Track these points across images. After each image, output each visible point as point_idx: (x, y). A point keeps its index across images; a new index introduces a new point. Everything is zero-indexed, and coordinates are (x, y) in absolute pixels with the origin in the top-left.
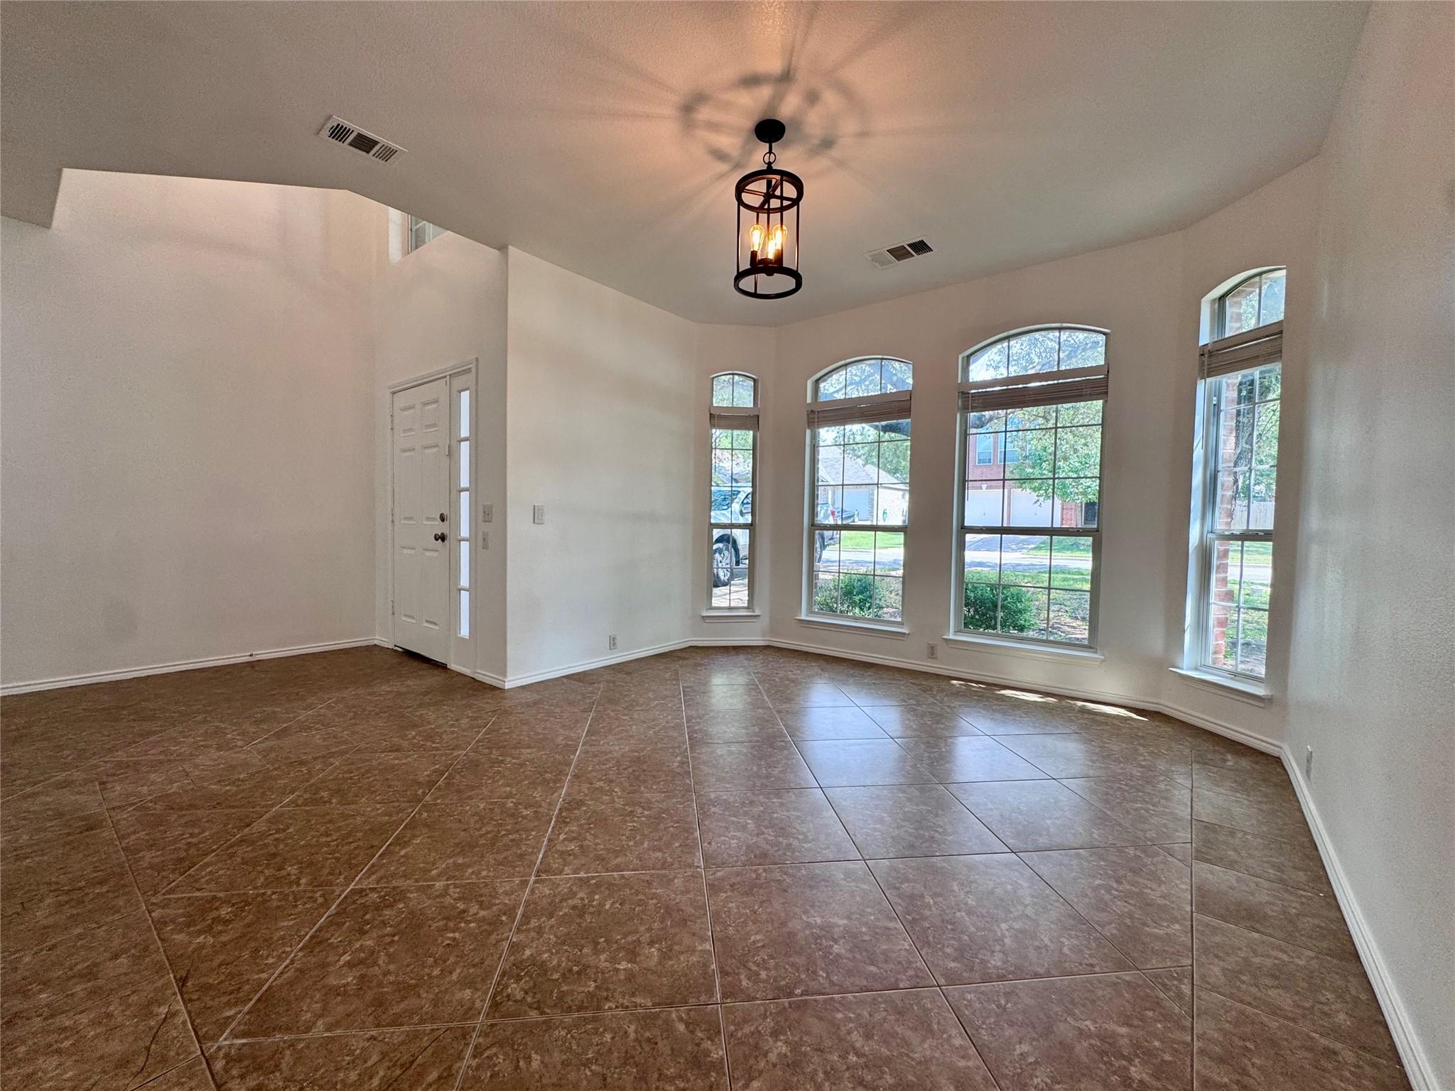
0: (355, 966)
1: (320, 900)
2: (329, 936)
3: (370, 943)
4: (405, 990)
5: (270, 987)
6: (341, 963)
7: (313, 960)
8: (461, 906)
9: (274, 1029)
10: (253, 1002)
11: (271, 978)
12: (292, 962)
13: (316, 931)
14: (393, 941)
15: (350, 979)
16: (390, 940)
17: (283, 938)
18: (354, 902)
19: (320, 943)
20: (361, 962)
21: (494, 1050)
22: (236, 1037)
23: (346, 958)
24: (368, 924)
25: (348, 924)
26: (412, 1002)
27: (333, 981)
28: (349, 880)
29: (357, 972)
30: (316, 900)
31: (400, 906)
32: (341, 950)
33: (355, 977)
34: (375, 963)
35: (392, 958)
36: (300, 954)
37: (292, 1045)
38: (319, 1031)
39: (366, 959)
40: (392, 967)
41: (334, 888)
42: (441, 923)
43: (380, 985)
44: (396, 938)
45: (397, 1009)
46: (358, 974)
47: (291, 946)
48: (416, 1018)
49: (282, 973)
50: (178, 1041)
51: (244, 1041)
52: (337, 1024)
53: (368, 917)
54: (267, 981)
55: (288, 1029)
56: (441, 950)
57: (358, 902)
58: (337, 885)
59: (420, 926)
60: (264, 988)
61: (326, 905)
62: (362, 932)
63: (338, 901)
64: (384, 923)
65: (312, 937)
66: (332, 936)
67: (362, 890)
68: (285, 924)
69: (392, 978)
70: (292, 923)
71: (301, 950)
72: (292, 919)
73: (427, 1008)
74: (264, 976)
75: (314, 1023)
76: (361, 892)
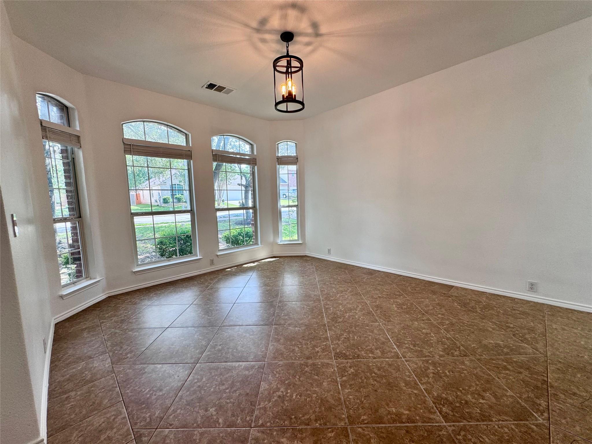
0: (482, 396)
1: (463, 433)
2: (478, 414)
3: (469, 396)
4: (478, 378)
5: (514, 420)
6: (485, 401)
7: (492, 412)
8: (431, 375)
9: (522, 407)
10: (523, 422)
11: (512, 424)
12: (499, 420)
13: (479, 421)
14: (463, 389)
15: (488, 394)
16: (463, 391)
17: (494, 434)
18: (454, 415)
19: (484, 416)
20: (479, 395)
21: (478, 353)
22: (536, 417)
23: (481, 401)
24: (461, 402)
25: (467, 411)
26: (480, 374)
27: (493, 400)
28: (440, 428)
29: (484, 394)
30: (464, 436)
31: (444, 395)
32: (480, 405)
33: (486, 393)
34: (476, 390)
35: (470, 387)
36: (494, 420)
37: (520, 398)
38: (510, 393)
39: (477, 394)
40: (473, 384)
41: (450, 432)
42: (444, 378)
43: (482, 384)
44: (461, 389)
45: (486, 376)
46: (484, 393)
47: (494, 427)
48: (484, 371)
49: (507, 421)
50: (558, 437)
51: (534, 414)
52: (504, 389)
53: (458, 405)
54: (513, 424)
55: (518, 403)
56: (456, 374)
57: (452, 414)
58: (447, 432)
59: (450, 384)
60: (516, 422)
61: (464, 428)
62: (467, 402)
63: (457, 424)
64: (457, 397)
65: (483, 421)
66: (476, 413)
67: (444, 417)
68: (487, 440)
69: (477, 383)
70: (485, 437)
71: (492, 421)
72: (483, 439)
73: (479, 369)
74: (513, 427)
75: (510, 396)
76: (446, 417)
